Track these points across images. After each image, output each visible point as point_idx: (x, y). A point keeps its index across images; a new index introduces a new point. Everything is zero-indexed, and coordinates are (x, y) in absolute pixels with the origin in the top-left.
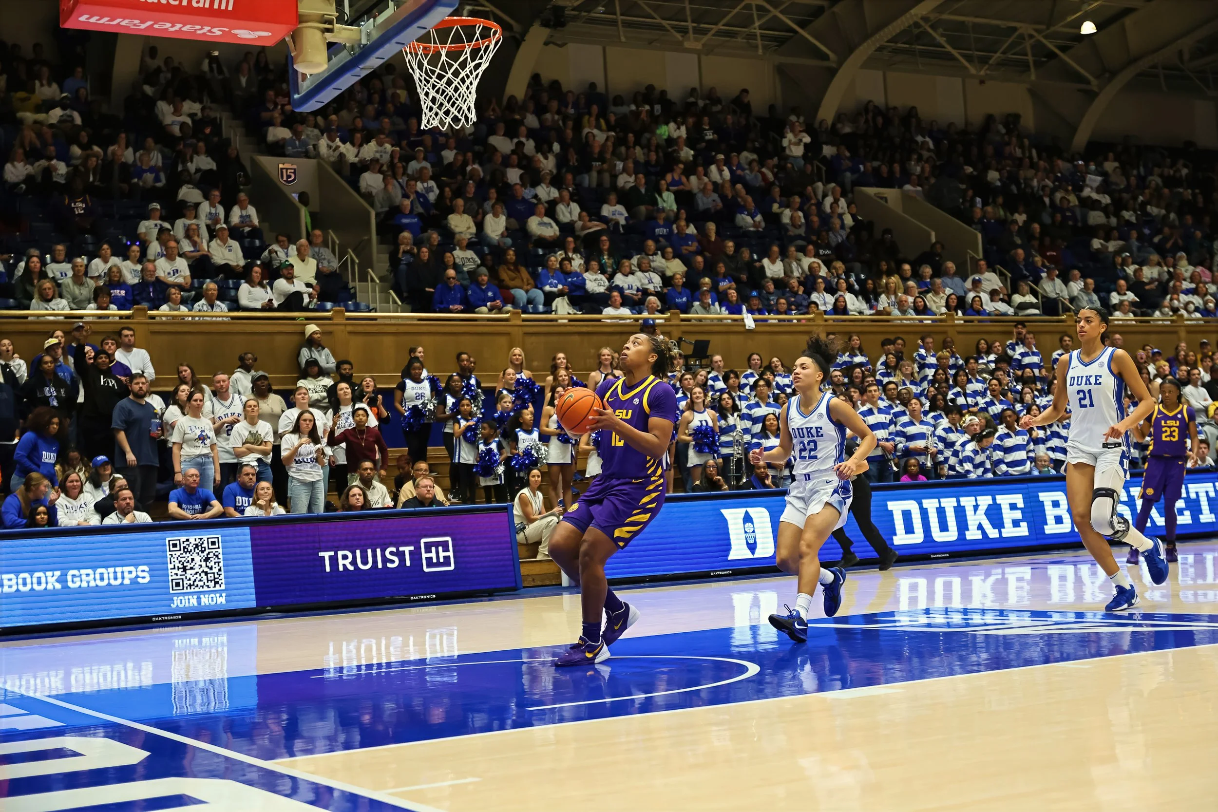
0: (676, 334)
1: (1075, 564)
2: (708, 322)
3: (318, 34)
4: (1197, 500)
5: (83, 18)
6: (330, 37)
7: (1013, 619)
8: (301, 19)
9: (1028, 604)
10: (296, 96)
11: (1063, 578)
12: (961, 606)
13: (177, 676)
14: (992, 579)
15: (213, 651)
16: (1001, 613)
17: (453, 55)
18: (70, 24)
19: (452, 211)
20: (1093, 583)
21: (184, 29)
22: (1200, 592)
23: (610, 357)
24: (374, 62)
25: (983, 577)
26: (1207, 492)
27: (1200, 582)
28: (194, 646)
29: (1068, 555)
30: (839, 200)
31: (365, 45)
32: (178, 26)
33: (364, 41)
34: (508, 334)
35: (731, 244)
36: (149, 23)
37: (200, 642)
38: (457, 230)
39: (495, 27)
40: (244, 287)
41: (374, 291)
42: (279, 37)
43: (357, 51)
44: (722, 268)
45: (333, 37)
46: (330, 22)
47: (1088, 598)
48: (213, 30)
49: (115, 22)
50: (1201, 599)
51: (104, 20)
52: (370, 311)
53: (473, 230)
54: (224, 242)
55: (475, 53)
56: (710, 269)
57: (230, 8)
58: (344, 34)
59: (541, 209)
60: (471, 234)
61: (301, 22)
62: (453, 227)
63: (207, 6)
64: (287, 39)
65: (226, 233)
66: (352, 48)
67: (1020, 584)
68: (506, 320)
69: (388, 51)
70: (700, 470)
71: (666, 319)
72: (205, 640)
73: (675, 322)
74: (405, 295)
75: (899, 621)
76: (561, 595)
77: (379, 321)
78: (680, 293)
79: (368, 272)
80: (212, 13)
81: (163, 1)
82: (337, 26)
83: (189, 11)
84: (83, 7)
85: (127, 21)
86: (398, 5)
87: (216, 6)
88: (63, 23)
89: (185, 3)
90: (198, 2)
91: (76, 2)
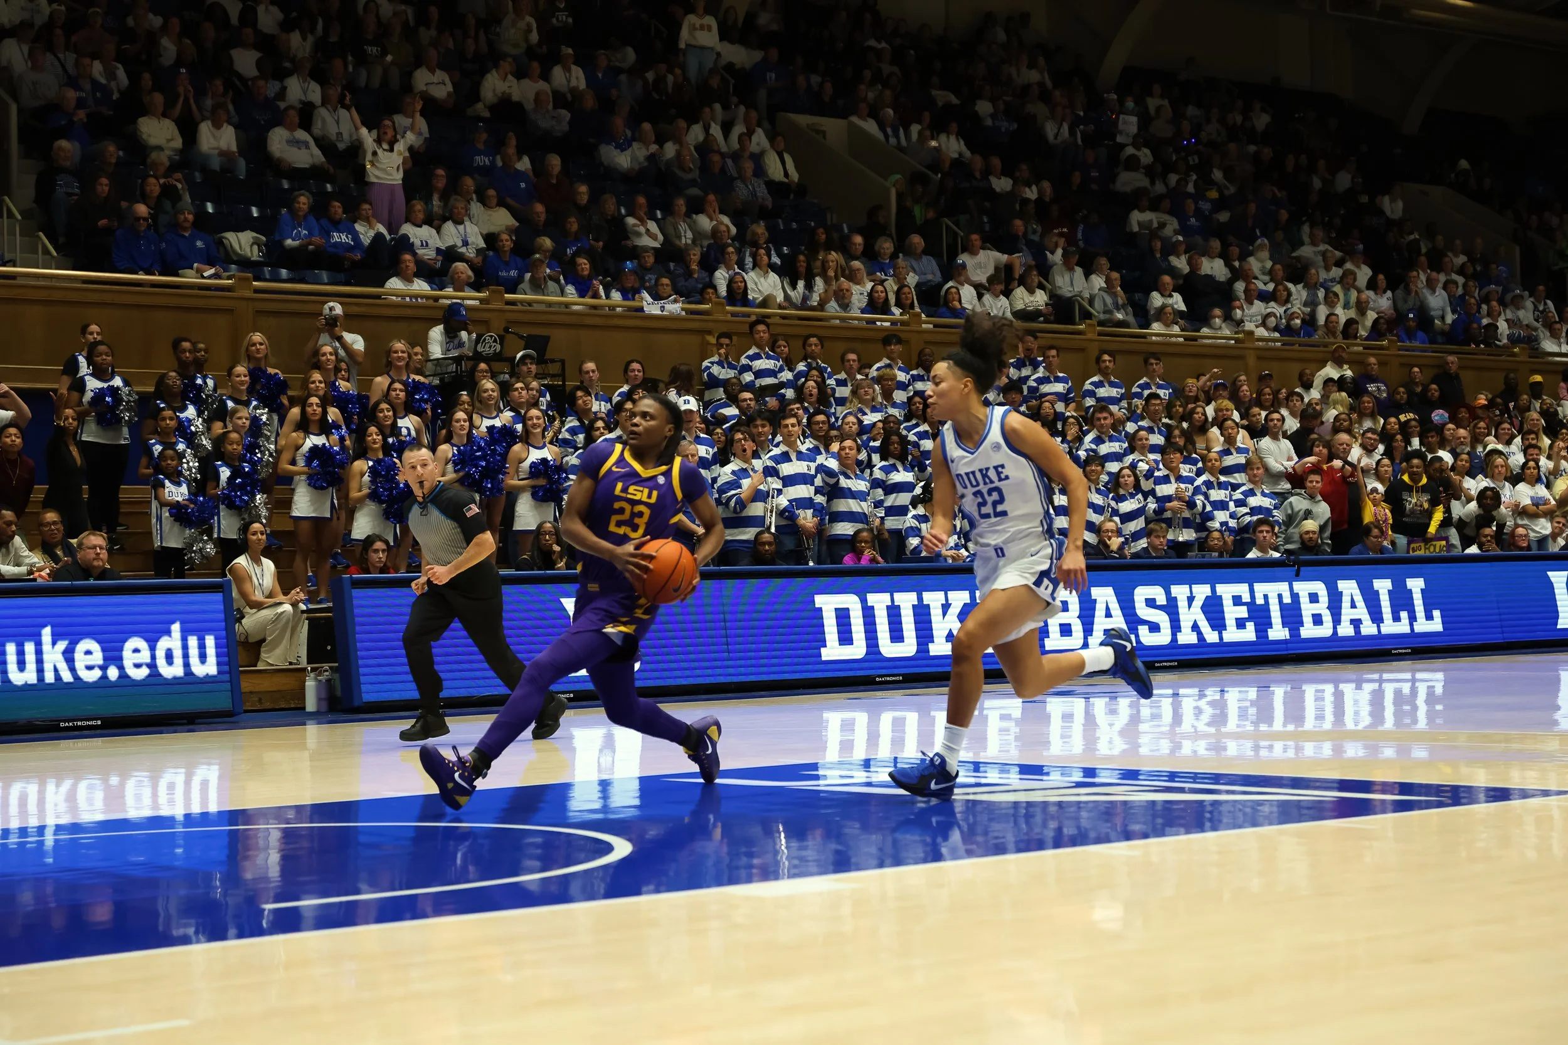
0: (498, 324)
1: (1087, 697)
2: (542, 308)
4: (1266, 607)
9: (1015, 755)
11: (1068, 717)
19: (145, 112)
20: (1111, 725)
22: (1263, 743)
23: (405, 355)
26: (1280, 596)
27: (1263, 727)
30: (753, 132)
34: (230, 311)
35: (583, 189)
38: (153, 141)
41: (12, 233)
44: (573, 225)
47: (1103, 748)
50: (1263, 753)
53: (178, 143)
56: (554, 226)
59: (294, 117)
60: (175, 150)
62: (144, 136)
67: (1005, 724)
68: (228, 289)
70: (531, 537)
71: (481, 300)
73: (497, 305)
74: (61, 240)
75: (825, 777)
76: (305, 724)
77: (19, 281)
78: (507, 264)
79: (3, 200)
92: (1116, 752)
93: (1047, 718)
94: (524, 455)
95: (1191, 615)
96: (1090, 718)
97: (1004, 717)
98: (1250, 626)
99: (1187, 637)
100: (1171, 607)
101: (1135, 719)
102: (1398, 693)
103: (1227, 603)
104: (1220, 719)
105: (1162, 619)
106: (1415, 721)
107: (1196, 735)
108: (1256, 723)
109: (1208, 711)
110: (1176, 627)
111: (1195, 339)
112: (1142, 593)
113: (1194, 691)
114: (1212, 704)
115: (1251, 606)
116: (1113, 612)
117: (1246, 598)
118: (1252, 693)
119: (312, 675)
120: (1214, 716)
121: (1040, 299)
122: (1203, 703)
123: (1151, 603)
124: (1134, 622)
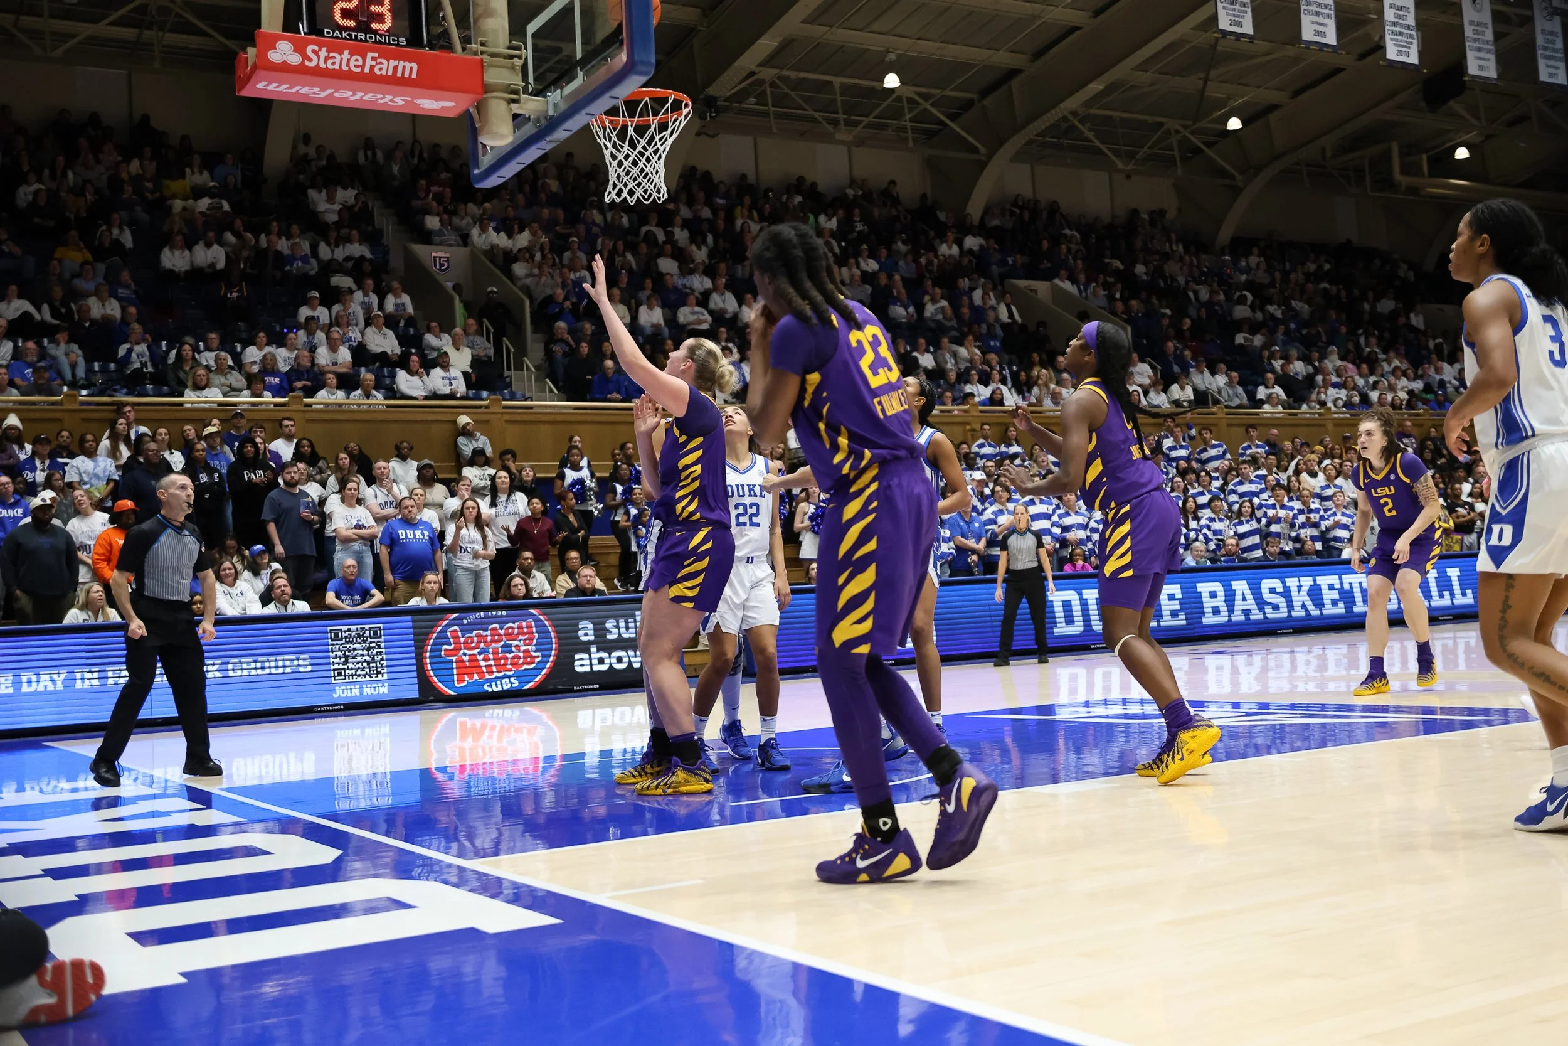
3: (503, 105)
4: (1351, 591)
5: (261, 86)
6: (516, 108)
8: (487, 89)
10: (476, 172)
11: (1220, 668)
17: (641, 130)
18: (245, 93)
20: (1249, 673)
21: (366, 98)
24: (560, 135)
26: (1360, 583)
27: (1353, 672)
28: (357, 737)
29: (1227, 645)
31: (552, 117)
32: (359, 95)
33: (551, 113)
36: (329, 91)
37: (363, 733)
39: (686, 99)
40: (402, 375)
41: (530, 380)
42: (461, 108)
43: (543, 122)
45: (521, 108)
46: (516, 92)
48: (397, 99)
49: (293, 90)
51: (283, 88)
52: (525, 400)
54: (380, 330)
57: (414, 76)
58: (530, 105)
59: (694, 299)
61: (486, 92)
63: (390, 73)
64: (471, 110)
66: (538, 120)
69: (575, 124)
72: (368, 731)
74: (561, 384)
75: (1060, 713)
77: (535, 410)
79: (523, 361)
80: (395, 81)
81: (345, 68)
82: (523, 96)
83: (371, 78)
84: (261, 73)
85: (306, 89)
86: (586, 74)
87: (399, 74)
88: (240, 90)
89: (367, 70)
90: (381, 69)
91: (255, 67)
92: (1253, 691)
93: (1206, 670)
95: (1300, 598)
96: (1235, 671)
98: (1341, 605)
99: (1298, 613)
100: (1287, 594)
101: (1265, 669)
102: (1444, 646)
103: (1324, 588)
104: (1323, 667)
105: (1281, 601)
106: (1457, 665)
107: (1307, 680)
108: (1348, 669)
109: (1315, 662)
110: (1290, 606)
111: (1295, 414)
113: (1305, 649)
114: (1318, 657)
115: (1341, 591)
116: (1247, 597)
117: (1338, 586)
118: (1344, 649)
120: (1318, 666)
121: (1189, 393)
122: (1311, 657)
123: (1272, 591)
124: (1261, 604)
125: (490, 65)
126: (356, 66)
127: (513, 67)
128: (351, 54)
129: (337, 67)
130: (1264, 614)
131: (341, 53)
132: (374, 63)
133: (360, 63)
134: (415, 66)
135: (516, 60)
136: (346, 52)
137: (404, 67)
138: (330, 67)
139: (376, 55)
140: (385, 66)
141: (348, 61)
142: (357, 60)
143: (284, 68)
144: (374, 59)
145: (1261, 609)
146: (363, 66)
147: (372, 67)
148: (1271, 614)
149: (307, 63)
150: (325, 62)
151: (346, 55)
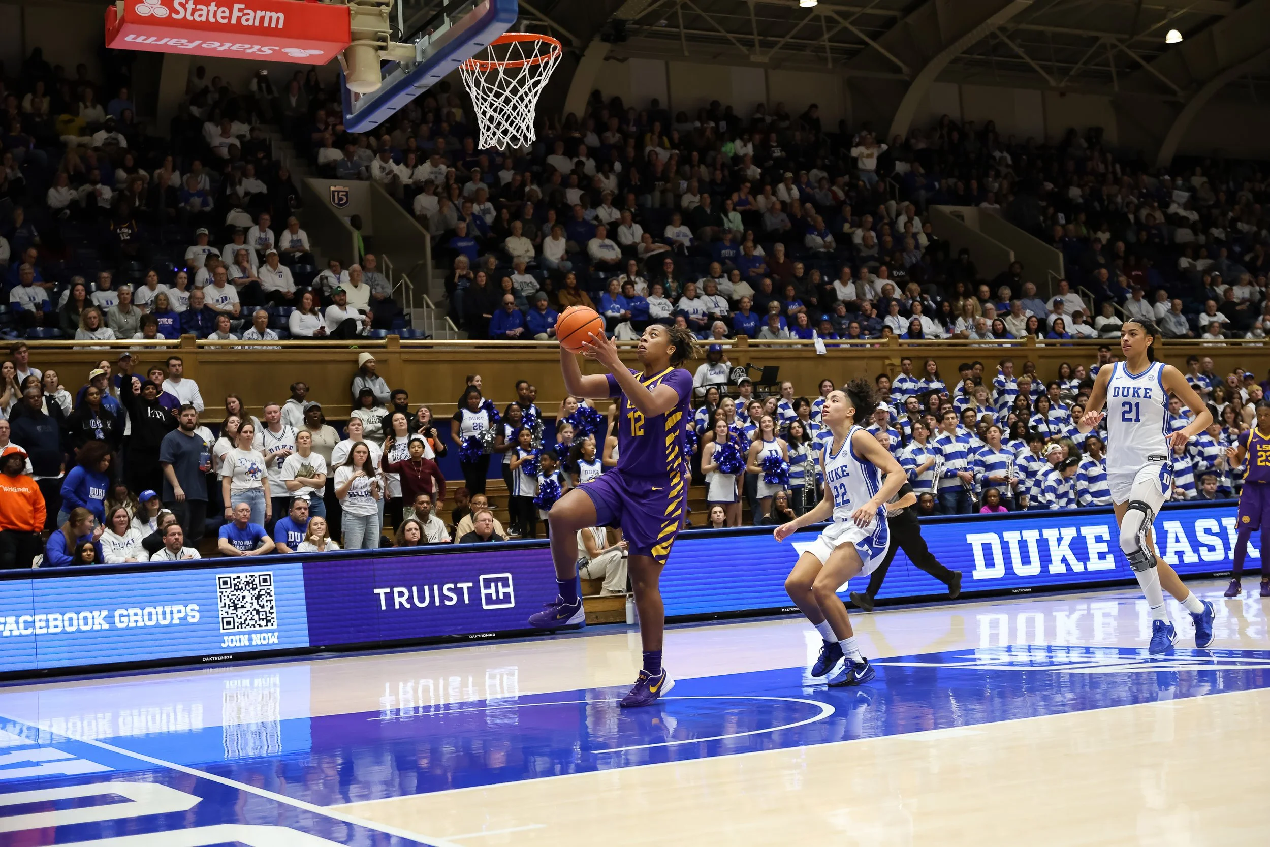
0: (744, 360)
2: (777, 347)
3: (372, 52)
5: (129, 38)
7: (1099, 657)
8: (354, 36)
10: (349, 117)
12: (1044, 644)
13: (227, 719)
14: (1076, 616)
15: (266, 692)
16: (1088, 650)
17: (511, 72)
18: (115, 45)
19: (510, 233)
21: (234, 48)
24: (429, 80)
25: (1067, 613)
28: (246, 687)
30: (913, 219)
31: (420, 63)
32: (227, 45)
33: (419, 59)
35: (800, 266)
36: (197, 42)
37: (252, 683)
38: (515, 253)
39: (555, 42)
40: (296, 315)
41: (429, 317)
42: (331, 55)
43: (412, 69)
44: (791, 291)
45: (387, 55)
46: (384, 39)
48: (263, 49)
49: (162, 42)
51: (151, 40)
52: (425, 339)
53: (532, 253)
54: (275, 267)
55: (534, 70)
56: (779, 292)
57: (281, 26)
58: (398, 52)
59: (603, 231)
60: (530, 257)
61: (353, 40)
62: (511, 250)
63: (257, 24)
64: (339, 57)
65: (277, 258)
66: (407, 66)
67: (1108, 620)
69: (443, 69)
71: (733, 345)
72: (257, 682)
73: (743, 347)
74: (462, 321)
75: (980, 659)
76: (626, 632)
77: (435, 349)
78: (748, 318)
79: (423, 298)
80: (261, 31)
81: (212, 20)
82: (391, 44)
83: (238, 29)
84: (128, 27)
85: (174, 40)
86: (454, 21)
87: (266, 24)
88: (109, 44)
89: (234, 21)
90: (247, 20)
91: (123, 21)
94: (760, 448)
97: (1106, 615)
100: (1223, 534)
105: (1217, 542)
110: (1227, 548)
111: (1238, 343)
112: (1201, 525)
119: (630, 600)
123: (1208, 531)
124: (1196, 545)
125: (357, 13)
126: (223, 18)
127: (380, 14)
128: (218, 6)
129: (203, 19)
130: (1199, 556)
131: (208, 5)
132: (240, 14)
133: (227, 14)
134: (281, 16)
135: (383, 7)
136: (213, 4)
137: (271, 18)
138: (198, 19)
139: (242, 6)
140: (251, 17)
141: (215, 12)
142: (224, 12)
143: (152, 21)
144: (240, 10)
145: (1196, 551)
146: (230, 18)
147: (239, 18)
148: (1208, 556)
149: (174, 16)
150: (192, 14)
151: (213, 7)
